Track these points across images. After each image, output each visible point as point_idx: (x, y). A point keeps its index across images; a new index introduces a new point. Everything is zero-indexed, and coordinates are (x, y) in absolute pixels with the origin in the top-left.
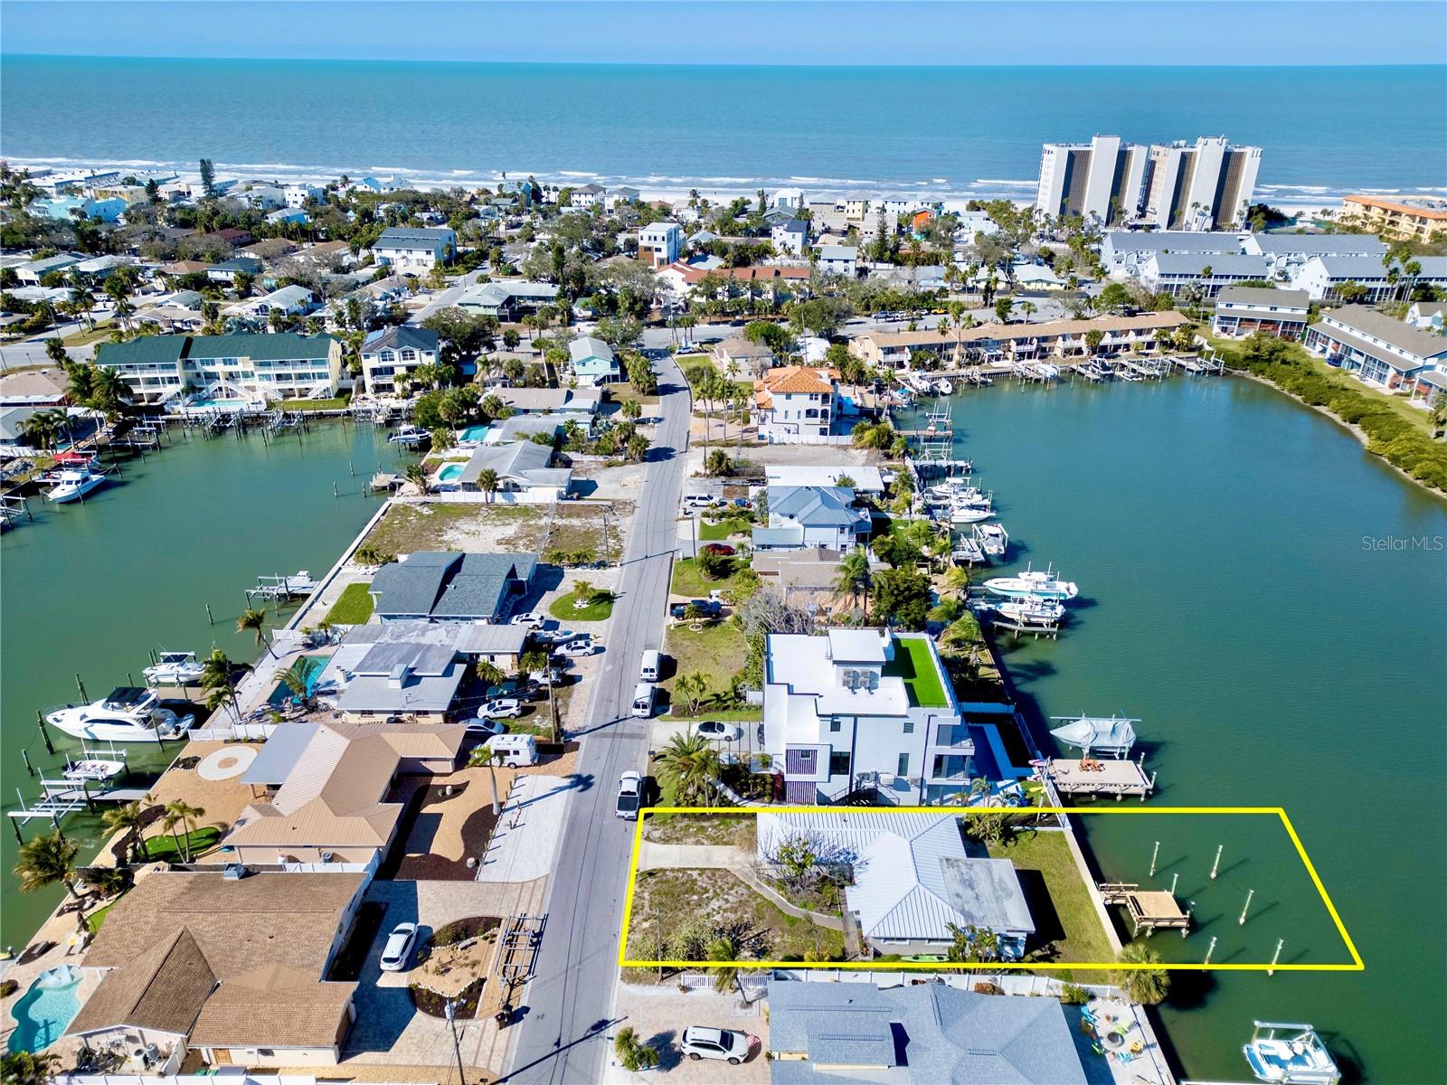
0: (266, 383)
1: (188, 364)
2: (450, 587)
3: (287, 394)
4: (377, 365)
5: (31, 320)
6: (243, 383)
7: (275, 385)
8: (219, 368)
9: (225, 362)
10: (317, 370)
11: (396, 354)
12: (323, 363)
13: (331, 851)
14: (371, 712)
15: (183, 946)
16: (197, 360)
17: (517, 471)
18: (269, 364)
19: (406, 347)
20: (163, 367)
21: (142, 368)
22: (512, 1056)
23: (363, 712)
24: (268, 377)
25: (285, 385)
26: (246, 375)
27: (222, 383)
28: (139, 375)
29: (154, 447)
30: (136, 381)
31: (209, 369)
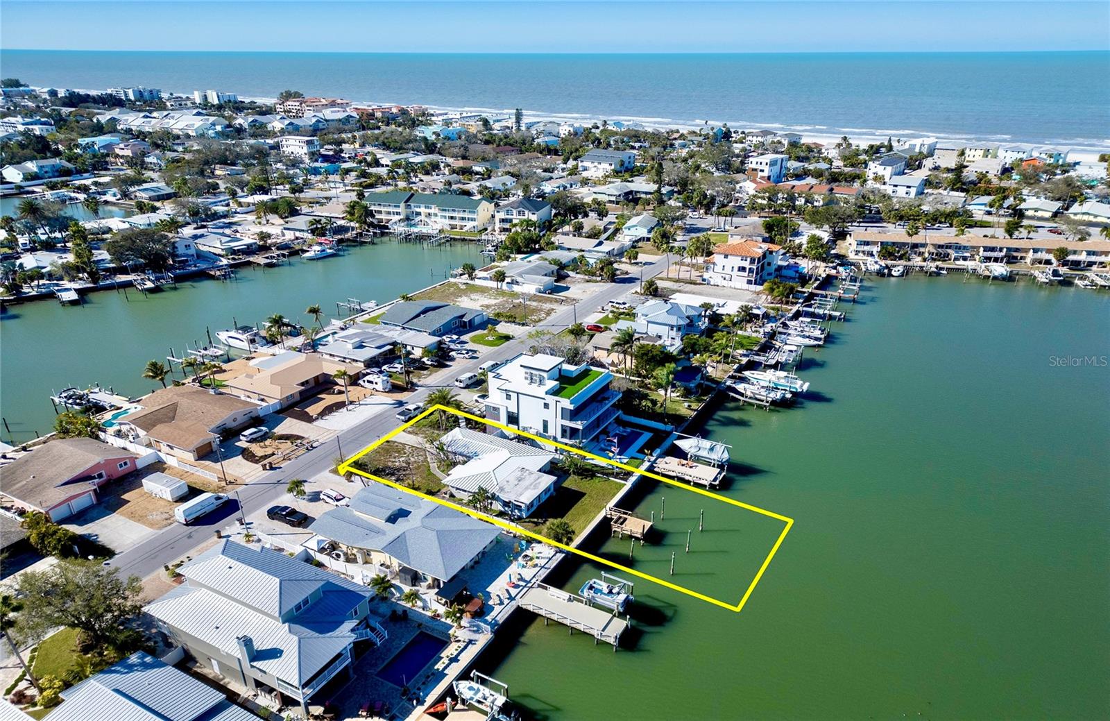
0: (443, 220)
1: (408, 206)
2: (422, 316)
3: (453, 227)
4: (503, 217)
5: (369, 181)
6: (433, 218)
7: (448, 222)
8: (422, 210)
9: (426, 207)
10: (471, 216)
11: (515, 212)
12: (474, 212)
13: (263, 397)
14: (334, 356)
15: (171, 407)
16: (412, 205)
17: (520, 275)
18: (445, 210)
19: (521, 209)
20: (395, 206)
21: (384, 206)
22: (257, 479)
23: (331, 355)
24: (445, 217)
25: (453, 222)
26: (436, 215)
27: (422, 217)
28: (382, 209)
29: (369, 243)
30: (380, 212)
31: (418, 210)
